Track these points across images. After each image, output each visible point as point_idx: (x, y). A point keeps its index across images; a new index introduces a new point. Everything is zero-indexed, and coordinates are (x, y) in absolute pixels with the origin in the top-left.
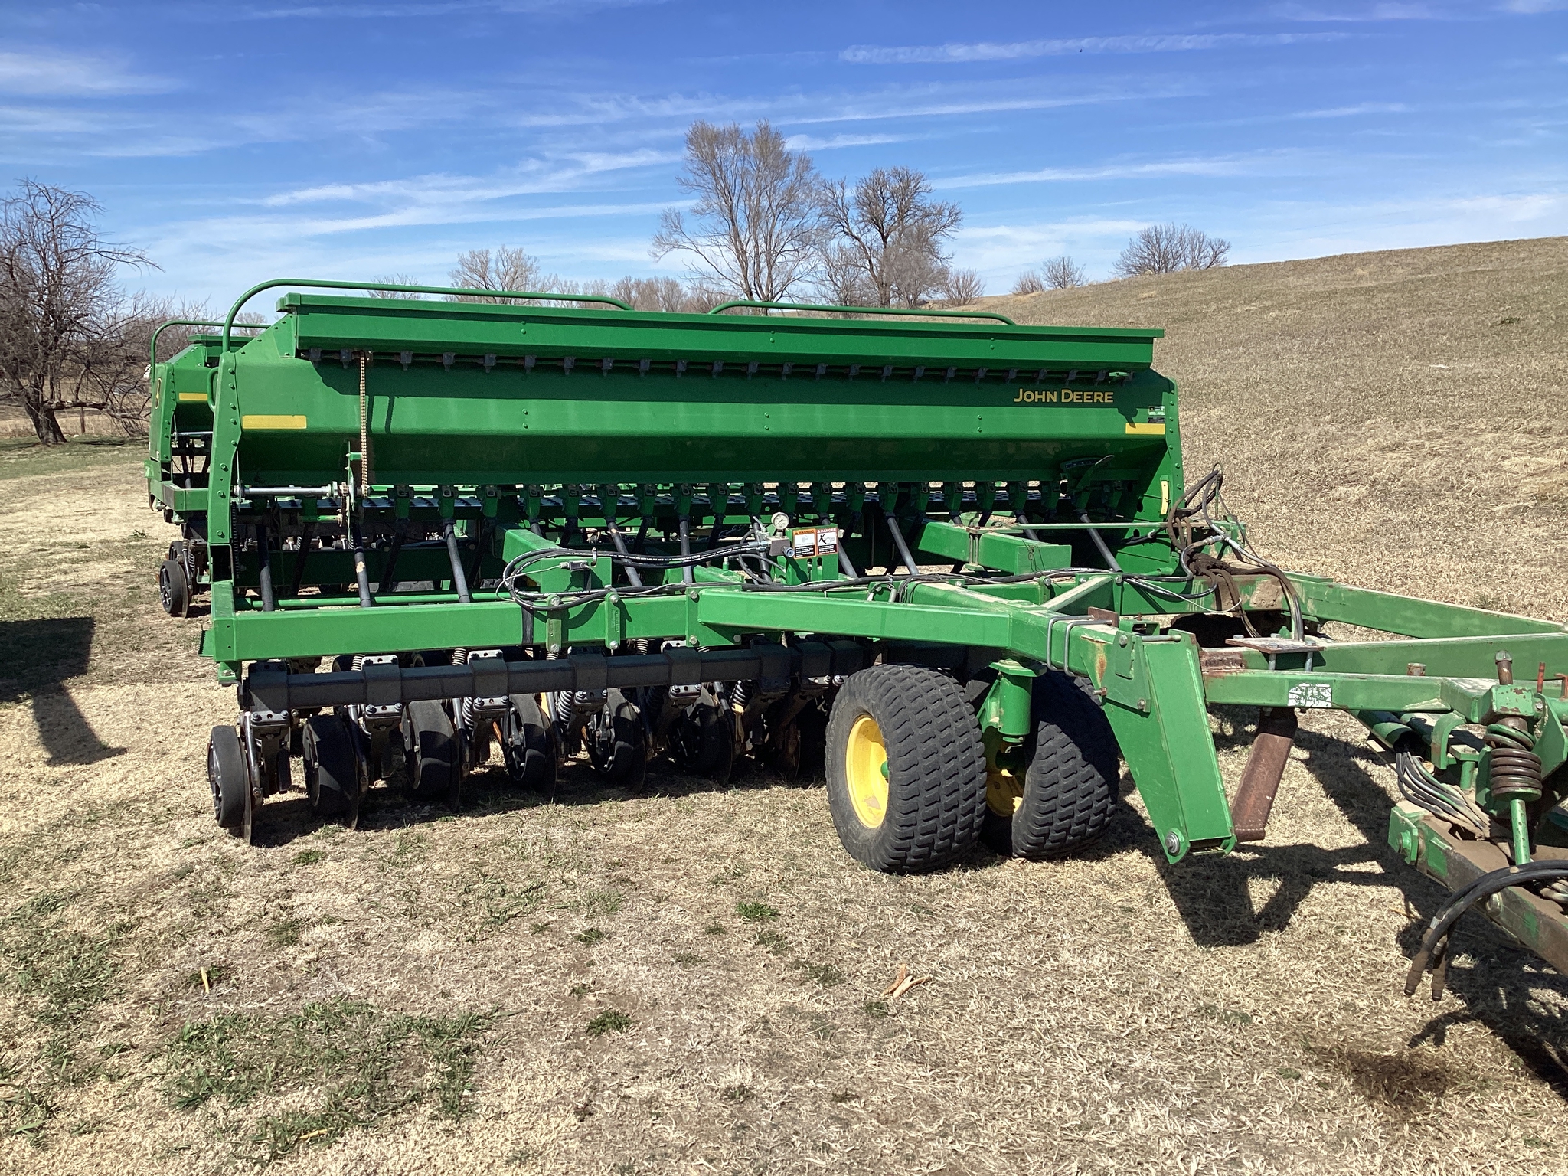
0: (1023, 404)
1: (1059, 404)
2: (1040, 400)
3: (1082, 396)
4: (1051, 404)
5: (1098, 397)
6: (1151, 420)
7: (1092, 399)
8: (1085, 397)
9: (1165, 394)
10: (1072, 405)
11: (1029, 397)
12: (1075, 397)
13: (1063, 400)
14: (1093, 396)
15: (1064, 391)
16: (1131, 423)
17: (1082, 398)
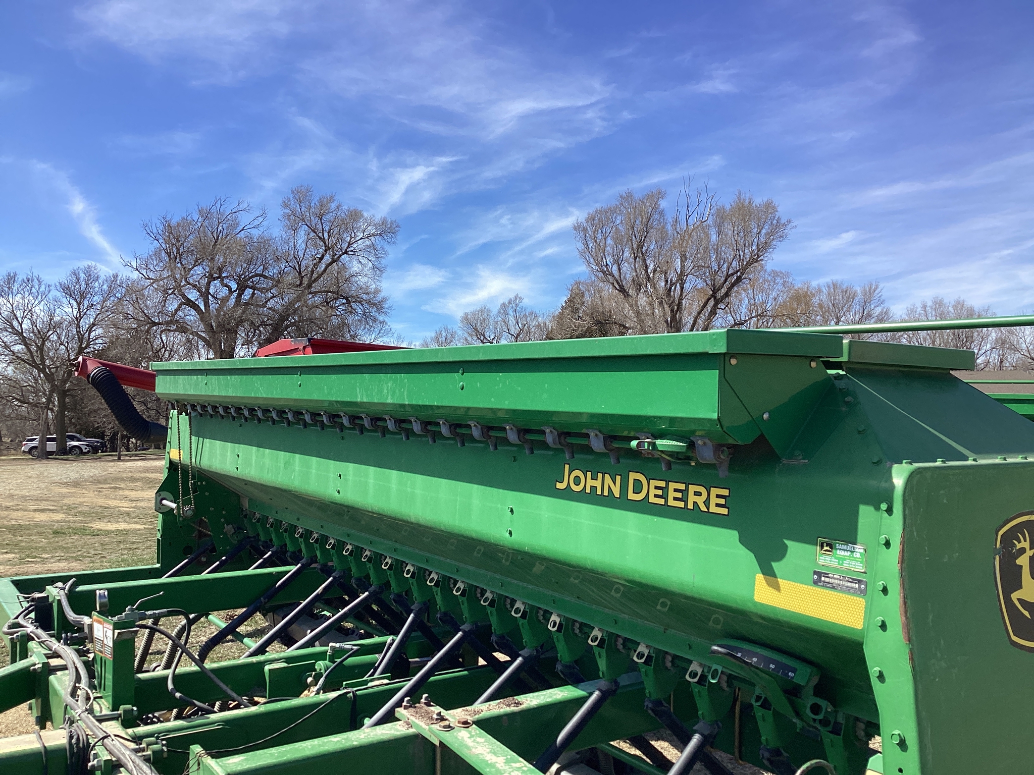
0: (567, 495)
1: (622, 503)
2: (594, 488)
3: (665, 489)
4: (607, 501)
5: (697, 496)
6: (819, 578)
7: (684, 500)
8: (672, 494)
9: (866, 512)
10: (644, 507)
11: (577, 481)
12: (651, 490)
13: (631, 496)
14: (685, 492)
15: (633, 476)
16: (769, 573)
17: (664, 496)
